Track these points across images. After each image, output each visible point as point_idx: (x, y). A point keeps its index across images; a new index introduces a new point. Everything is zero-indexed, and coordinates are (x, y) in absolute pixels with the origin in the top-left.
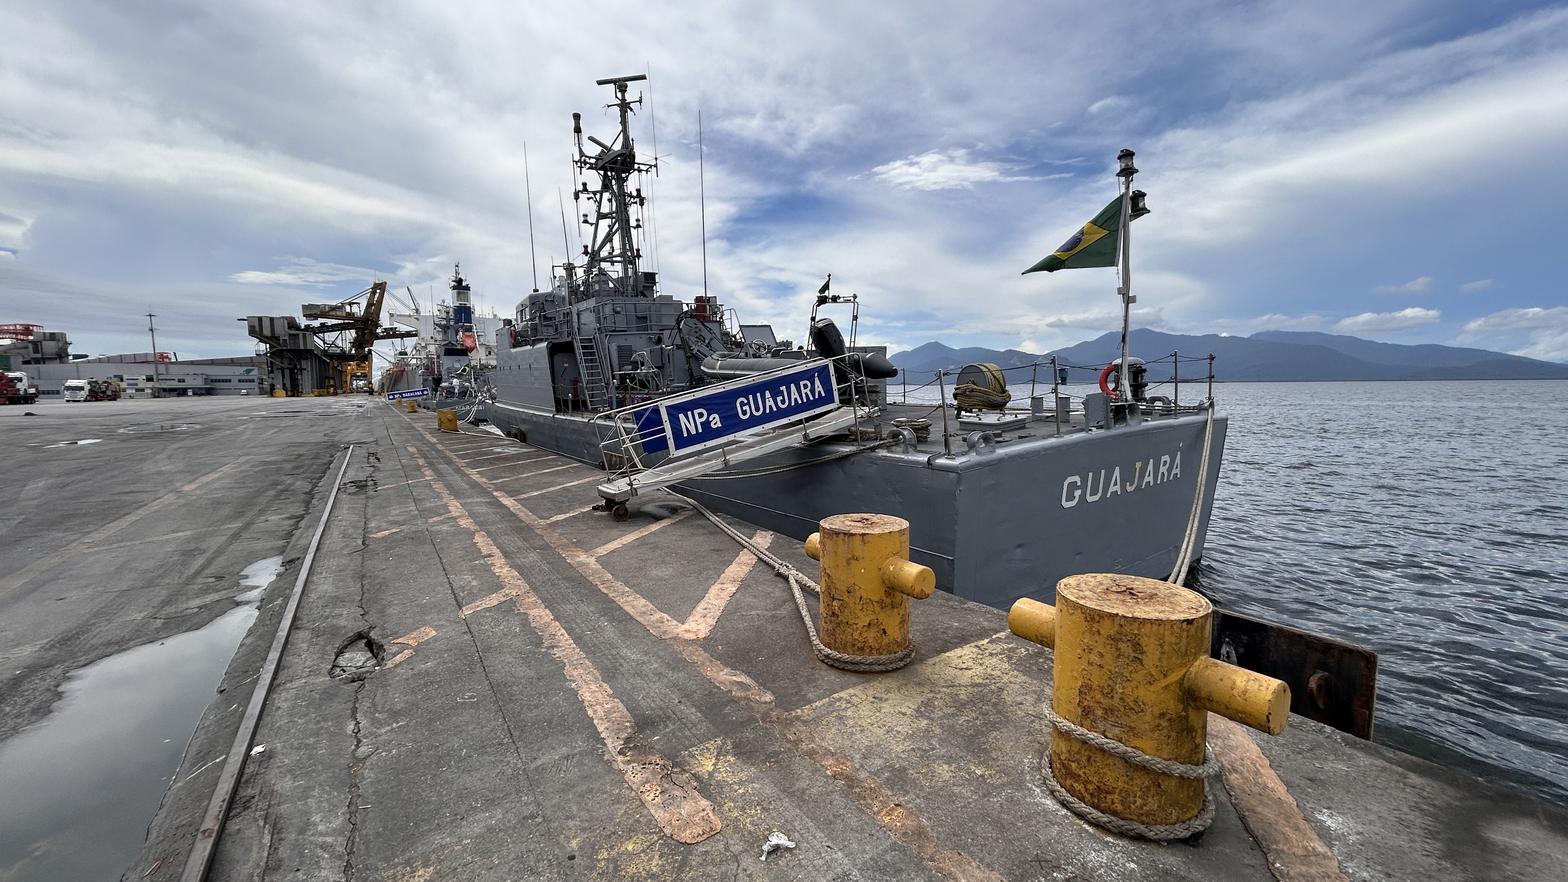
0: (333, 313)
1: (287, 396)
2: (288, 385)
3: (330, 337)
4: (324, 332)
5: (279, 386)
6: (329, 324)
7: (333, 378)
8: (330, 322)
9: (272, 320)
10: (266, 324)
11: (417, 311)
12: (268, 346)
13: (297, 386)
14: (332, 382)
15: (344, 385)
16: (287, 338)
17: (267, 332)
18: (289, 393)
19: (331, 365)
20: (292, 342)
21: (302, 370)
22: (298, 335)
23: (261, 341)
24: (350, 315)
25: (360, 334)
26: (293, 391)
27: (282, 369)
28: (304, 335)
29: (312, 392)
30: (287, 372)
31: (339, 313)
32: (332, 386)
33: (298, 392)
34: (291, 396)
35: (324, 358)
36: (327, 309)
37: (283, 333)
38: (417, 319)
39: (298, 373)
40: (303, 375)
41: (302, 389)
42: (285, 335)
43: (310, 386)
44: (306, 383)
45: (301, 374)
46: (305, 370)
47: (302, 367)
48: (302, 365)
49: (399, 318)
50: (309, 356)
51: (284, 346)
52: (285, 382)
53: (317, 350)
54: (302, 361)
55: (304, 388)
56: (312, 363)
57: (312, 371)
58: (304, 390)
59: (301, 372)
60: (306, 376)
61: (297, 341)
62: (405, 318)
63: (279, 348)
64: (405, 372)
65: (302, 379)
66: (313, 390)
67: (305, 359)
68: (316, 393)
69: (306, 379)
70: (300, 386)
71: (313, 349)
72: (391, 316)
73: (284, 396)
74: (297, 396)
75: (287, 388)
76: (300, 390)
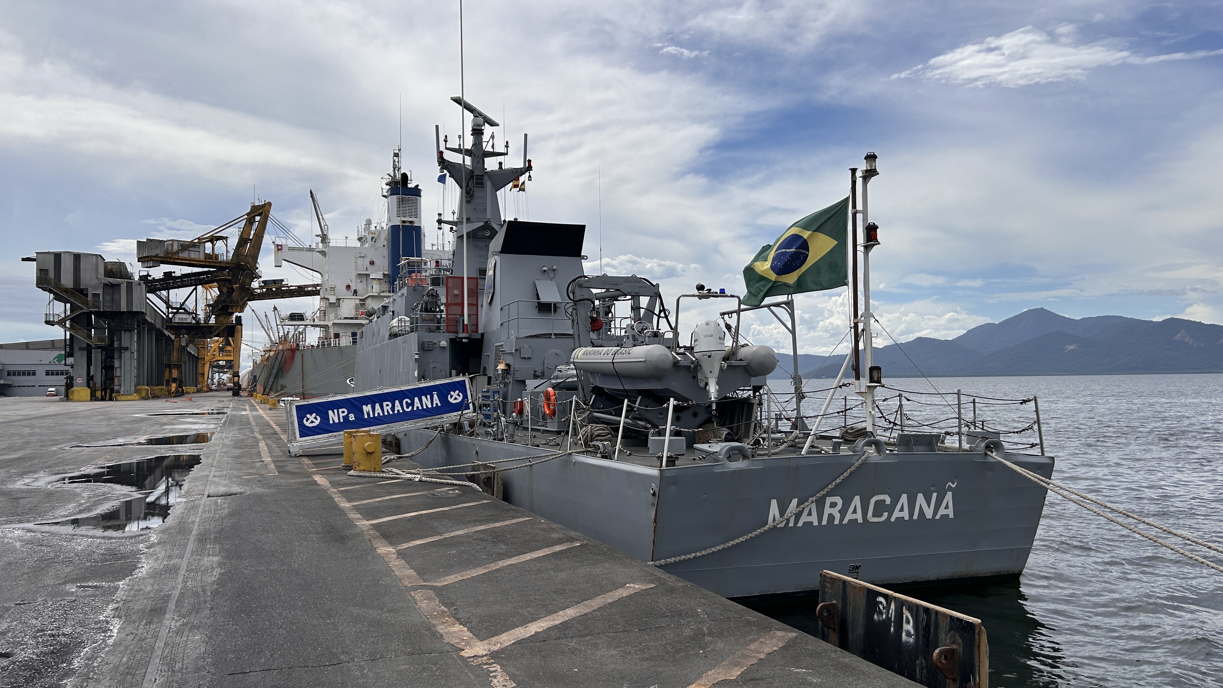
0: (185, 255)
1: (93, 398)
2: (98, 380)
3: (178, 295)
4: (168, 289)
5: (80, 380)
6: (178, 274)
7: (179, 367)
8: (179, 270)
9: (77, 257)
10: (67, 265)
11: (324, 238)
12: (68, 305)
13: (112, 379)
14: (175, 374)
15: (200, 379)
16: (100, 291)
17: (67, 281)
18: (98, 394)
19: (176, 345)
20: (108, 298)
21: (121, 350)
22: (119, 285)
23: (58, 298)
24: (211, 260)
25: (225, 290)
26: (104, 390)
27: (89, 349)
28: (133, 289)
29: (136, 391)
30: (97, 356)
31: (193, 255)
32: (174, 380)
33: (112, 391)
34: (103, 399)
35: (167, 333)
36: (176, 248)
37: (95, 282)
38: (323, 253)
39: (116, 355)
40: (123, 360)
41: (120, 385)
42: (95, 287)
43: (134, 380)
44: (127, 375)
45: (120, 358)
46: (127, 349)
47: (123, 345)
48: (123, 341)
49: (291, 252)
50: (138, 326)
51: (94, 307)
52: (92, 373)
53: (148, 313)
54: (123, 332)
55: (123, 385)
56: (142, 339)
57: (138, 351)
58: (123, 388)
59: (121, 353)
60: (128, 362)
61: (116, 297)
62: (301, 253)
63: (85, 310)
64: (297, 352)
65: (121, 367)
66: (138, 388)
67: (131, 331)
68: (144, 394)
69: (128, 367)
70: (116, 381)
71: (143, 313)
72: (279, 250)
73: (89, 400)
74: (111, 399)
75: (95, 384)
76: (116, 388)
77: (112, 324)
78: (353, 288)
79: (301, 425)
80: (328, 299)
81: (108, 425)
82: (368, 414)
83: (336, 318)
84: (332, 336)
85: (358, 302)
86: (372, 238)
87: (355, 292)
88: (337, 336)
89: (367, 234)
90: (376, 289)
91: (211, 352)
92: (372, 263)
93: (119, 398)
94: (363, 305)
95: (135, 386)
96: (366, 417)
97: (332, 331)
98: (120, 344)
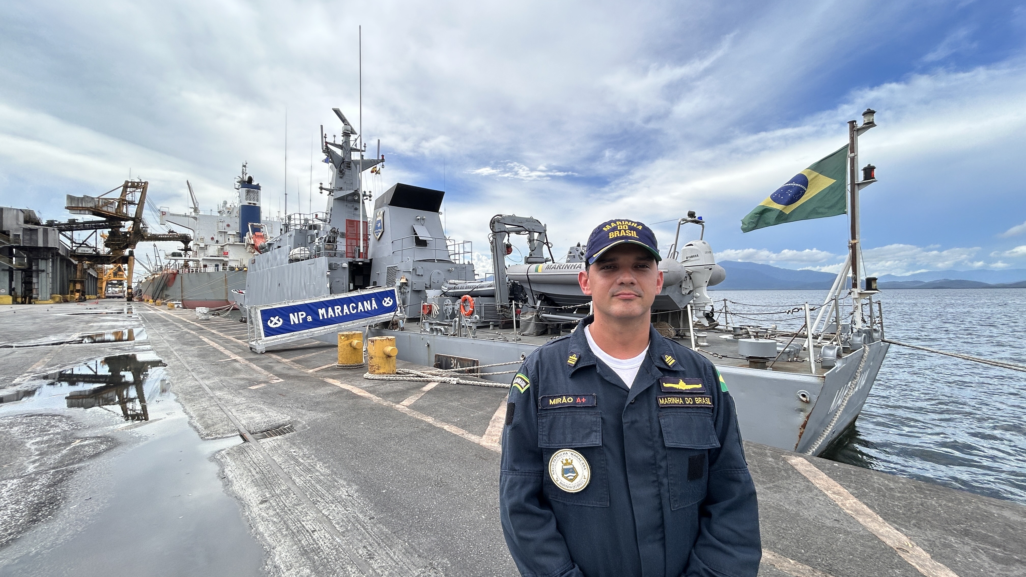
1: (15, 302)
2: (19, 290)
3: (80, 236)
4: (72, 230)
5: (3, 291)
6: (81, 220)
7: (82, 282)
11: (196, 210)
14: (78, 287)
15: (99, 291)
16: (20, 233)
18: (19, 300)
19: (79, 268)
20: (27, 238)
21: (38, 271)
22: (37, 230)
28: (45, 232)
29: (51, 298)
30: (18, 277)
32: (78, 291)
33: (31, 298)
34: (23, 303)
35: (71, 259)
37: (15, 226)
38: (195, 218)
39: (34, 275)
40: (40, 278)
41: (38, 294)
42: (16, 230)
43: (49, 291)
44: (44, 287)
45: (38, 277)
46: (43, 271)
47: (40, 268)
48: (40, 265)
49: (172, 217)
50: (52, 256)
51: (15, 243)
52: (13, 286)
53: (60, 248)
54: (40, 260)
55: (40, 294)
56: (55, 265)
57: (53, 273)
58: (40, 296)
59: (38, 274)
60: (44, 280)
61: (34, 237)
62: (179, 217)
63: (7, 244)
64: (178, 275)
65: (38, 283)
66: (53, 296)
67: (46, 259)
68: (57, 300)
69: (44, 283)
70: (34, 292)
71: (56, 248)
72: (163, 215)
73: (11, 302)
74: (30, 303)
75: (16, 294)
76: (34, 296)
77: (31, 255)
78: (216, 239)
79: (266, 327)
80: (199, 245)
81: (34, 323)
82: (323, 316)
83: (204, 256)
84: (202, 266)
85: (219, 247)
86: (228, 212)
87: (217, 242)
88: (205, 266)
89: (224, 209)
90: (232, 240)
91: (108, 275)
92: (228, 226)
93: (37, 302)
94: (222, 249)
95: (51, 295)
96: (321, 318)
97: (202, 264)
98: (38, 267)
